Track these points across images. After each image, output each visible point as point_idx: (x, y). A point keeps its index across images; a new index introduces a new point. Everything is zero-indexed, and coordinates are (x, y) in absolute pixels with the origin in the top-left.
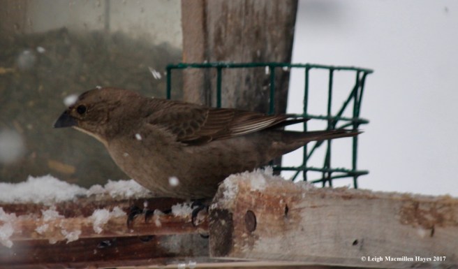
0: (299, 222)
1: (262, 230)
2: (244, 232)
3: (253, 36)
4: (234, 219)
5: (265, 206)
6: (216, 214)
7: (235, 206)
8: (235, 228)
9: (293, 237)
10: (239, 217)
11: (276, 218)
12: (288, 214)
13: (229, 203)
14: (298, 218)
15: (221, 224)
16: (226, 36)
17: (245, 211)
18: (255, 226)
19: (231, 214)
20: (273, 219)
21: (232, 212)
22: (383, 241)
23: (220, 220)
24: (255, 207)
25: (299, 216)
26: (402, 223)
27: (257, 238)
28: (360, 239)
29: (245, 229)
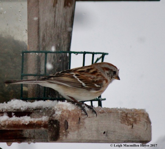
0: (84, 124)
1: (70, 129)
2: (63, 130)
3: (56, 37)
4: (60, 124)
5: (71, 118)
6: (52, 122)
7: (60, 118)
8: (60, 128)
9: (82, 131)
10: (62, 123)
11: (75, 123)
12: (80, 121)
13: (57, 117)
14: (84, 123)
15: (54, 127)
16: (46, 38)
17: (64, 121)
18: (68, 127)
19: (59, 122)
20: (74, 124)
21: (59, 121)
22: (115, 131)
23: (53, 124)
24: (68, 118)
25: (84, 122)
26: (121, 123)
27: (68, 133)
28: (106, 131)
29: (64, 129)
